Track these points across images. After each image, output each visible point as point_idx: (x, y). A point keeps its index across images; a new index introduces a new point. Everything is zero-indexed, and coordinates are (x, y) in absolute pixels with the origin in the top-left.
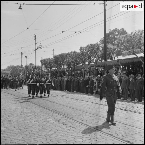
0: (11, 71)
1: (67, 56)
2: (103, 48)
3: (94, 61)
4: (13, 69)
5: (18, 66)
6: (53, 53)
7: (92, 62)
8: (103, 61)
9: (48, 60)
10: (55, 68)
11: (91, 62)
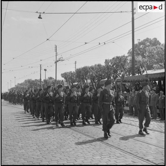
0: (29, 85)
1: (91, 69)
2: (131, 60)
3: (121, 76)
4: (31, 83)
5: (36, 80)
6: (75, 65)
7: (119, 77)
8: (131, 75)
9: (69, 73)
10: (77, 83)
11: (117, 77)
